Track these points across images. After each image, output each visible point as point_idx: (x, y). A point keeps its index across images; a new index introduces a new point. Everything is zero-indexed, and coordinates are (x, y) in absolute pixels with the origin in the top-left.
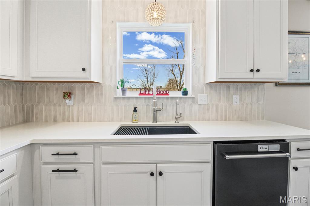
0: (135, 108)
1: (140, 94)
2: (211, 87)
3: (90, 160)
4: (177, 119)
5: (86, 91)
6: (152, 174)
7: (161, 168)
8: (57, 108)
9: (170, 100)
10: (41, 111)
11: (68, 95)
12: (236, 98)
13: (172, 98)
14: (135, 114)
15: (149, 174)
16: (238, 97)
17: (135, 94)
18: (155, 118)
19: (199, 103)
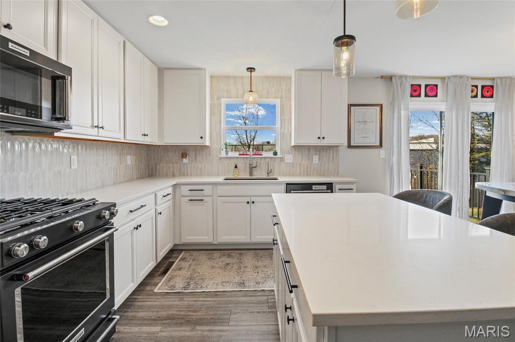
0: (236, 165)
1: (240, 155)
2: (295, 149)
3: (211, 194)
4: (268, 174)
5: (198, 152)
6: (248, 203)
7: (253, 199)
8: (175, 165)
9: (263, 160)
10: (163, 168)
11: (184, 155)
12: (316, 159)
13: (265, 158)
14: (236, 170)
15: (246, 203)
16: (317, 157)
17: (236, 154)
18: (251, 174)
19: (286, 162)
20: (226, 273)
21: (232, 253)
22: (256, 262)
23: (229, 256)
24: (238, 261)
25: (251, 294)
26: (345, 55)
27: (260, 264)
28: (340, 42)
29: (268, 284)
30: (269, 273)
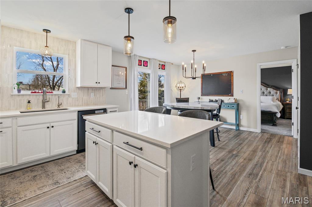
0: (29, 101)
1: (32, 93)
2: (79, 89)
3: (10, 125)
4: (59, 106)
6: (48, 128)
9: (54, 96)
12: (92, 95)
14: (30, 105)
15: (46, 128)
17: (29, 92)
18: (44, 106)
19: (72, 97)
20: (37, 182)
21: (33, 168)
22: (59, 167)
23: (32, 171)
24: (43, 171)
25: (68, 185)
26: (129, 45)
27: (63, 167)
28: (127, 39)
29: (76, 176)
30: (73, 170)
